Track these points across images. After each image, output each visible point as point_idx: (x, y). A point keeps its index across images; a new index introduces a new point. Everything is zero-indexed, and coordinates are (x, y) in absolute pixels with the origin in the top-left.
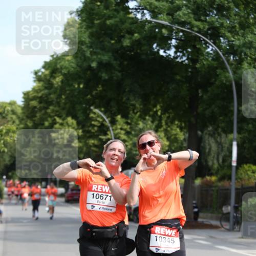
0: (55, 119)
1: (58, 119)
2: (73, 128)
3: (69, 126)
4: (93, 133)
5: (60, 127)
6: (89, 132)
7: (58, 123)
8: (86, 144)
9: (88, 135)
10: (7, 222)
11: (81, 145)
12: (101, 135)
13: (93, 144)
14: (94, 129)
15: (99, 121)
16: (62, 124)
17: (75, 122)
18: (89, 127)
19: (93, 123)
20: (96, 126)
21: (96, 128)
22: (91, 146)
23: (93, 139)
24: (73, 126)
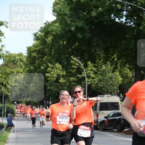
0: (48, 65)
1: (49, 65)
2: (60, 70)
3: (57, 69)
4: (73, 73)
5: (52, 69)
6: (70, 72)
7: (50, 67)
8: (69, 80)
9: (69, 74)
10: (17, 132)
11: (65, 81)
12: (78, 74)
13: (73, 80)
14: (74, 71)
15: (76, 65)
16: (52, 68)
17: (61, 66)
18: (70, 69)
19: (73, 66)
20: (75, 69)
21: (75, 70)
22: (71, 82)
23: (73, 77)
24: (60, 69)
